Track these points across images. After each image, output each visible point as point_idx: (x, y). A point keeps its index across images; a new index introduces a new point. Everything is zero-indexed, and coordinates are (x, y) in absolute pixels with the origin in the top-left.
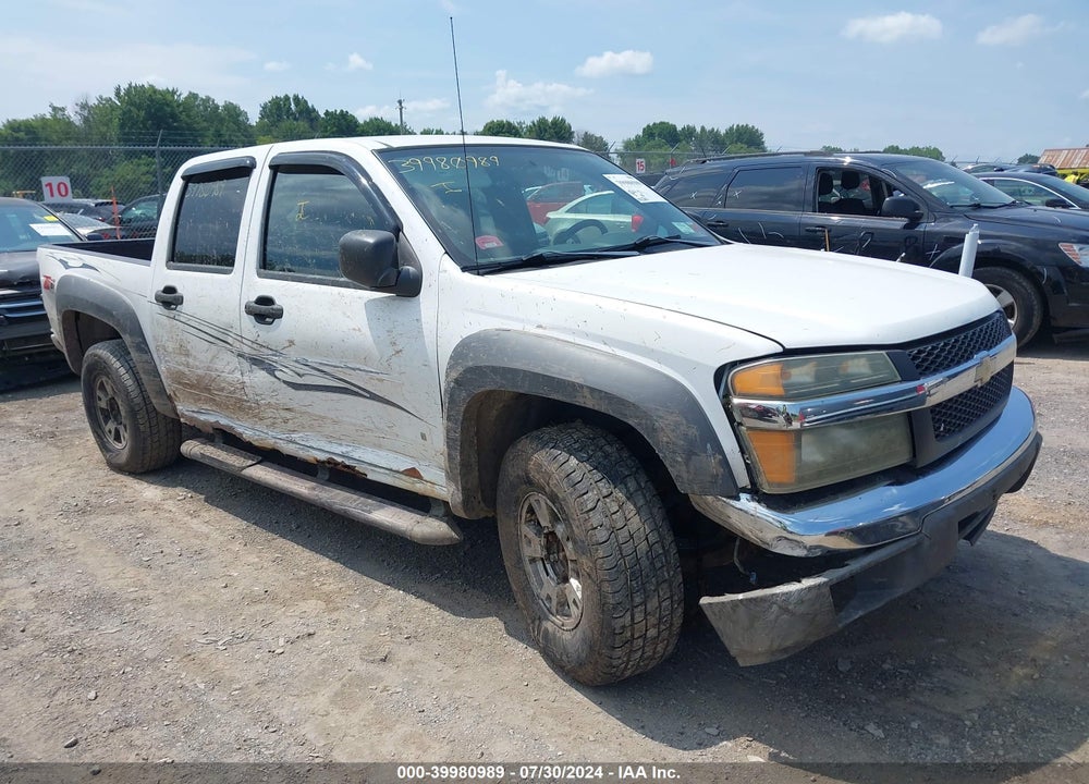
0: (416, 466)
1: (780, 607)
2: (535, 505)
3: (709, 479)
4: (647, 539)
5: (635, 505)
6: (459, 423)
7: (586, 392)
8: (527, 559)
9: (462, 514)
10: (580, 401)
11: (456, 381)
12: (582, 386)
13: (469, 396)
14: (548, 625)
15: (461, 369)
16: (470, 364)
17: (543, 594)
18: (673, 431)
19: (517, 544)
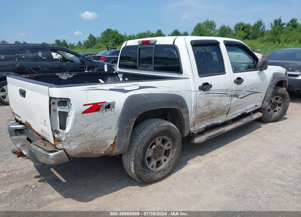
0: (256, 104)
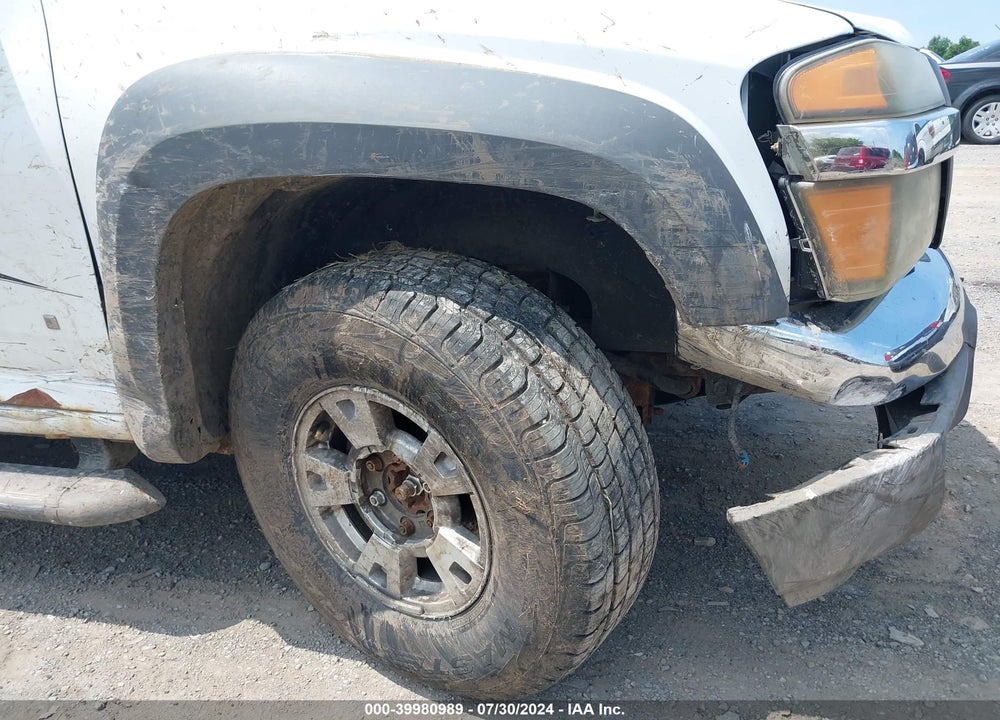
0: (40, 384)
1: (878, 497)
2: (336, 414)
3: (751, 291)
4: (615, 427)
5: (583, 371)
6: (151, 272)
7: (480, 151)
8: (316, 512)
9: (172, 457)
10: (463, 172)
11: (135, 178)
12: (468, 138)
13: (171, 205)
14: (389, 617)
15: (142, 148)
16: (167, 132)
17: (364, 565)
18: (687, 203)
19: (292, 490)
